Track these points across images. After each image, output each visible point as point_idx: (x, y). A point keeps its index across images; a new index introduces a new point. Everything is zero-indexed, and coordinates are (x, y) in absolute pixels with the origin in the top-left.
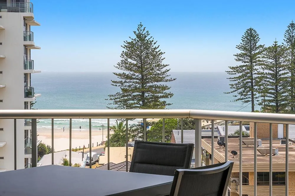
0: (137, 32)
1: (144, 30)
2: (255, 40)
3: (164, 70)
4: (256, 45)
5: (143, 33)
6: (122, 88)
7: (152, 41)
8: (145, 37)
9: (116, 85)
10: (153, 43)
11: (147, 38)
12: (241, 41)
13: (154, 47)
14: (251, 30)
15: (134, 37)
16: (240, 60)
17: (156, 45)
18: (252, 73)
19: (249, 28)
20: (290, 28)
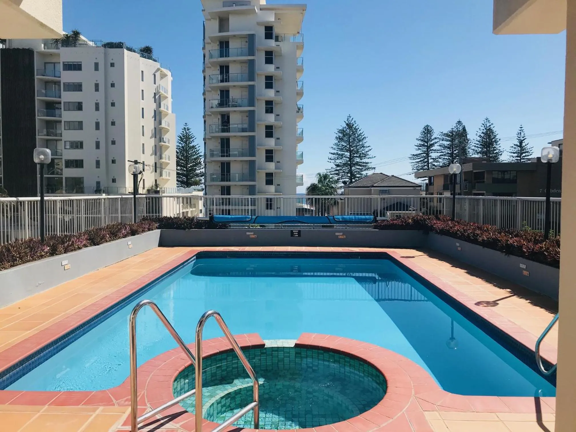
0: (347, 122)
1: (352, 120)
2: (431, 134)
3: (367, 149)
4: (431, 138)
5: (351, 123)
6: (335, 164)
7: (358, 128)
8: (353, 125)
9: (331, 162)
10: (359, 130)
11: (354, 126)
12: (420, 135)
13: (359, 133)
14: (427, 126)
15: (345, 125)
16: (419, 149)
17: (361, 132)
18: (428, 158)
19: (426, 125)
20: (458, 125)
